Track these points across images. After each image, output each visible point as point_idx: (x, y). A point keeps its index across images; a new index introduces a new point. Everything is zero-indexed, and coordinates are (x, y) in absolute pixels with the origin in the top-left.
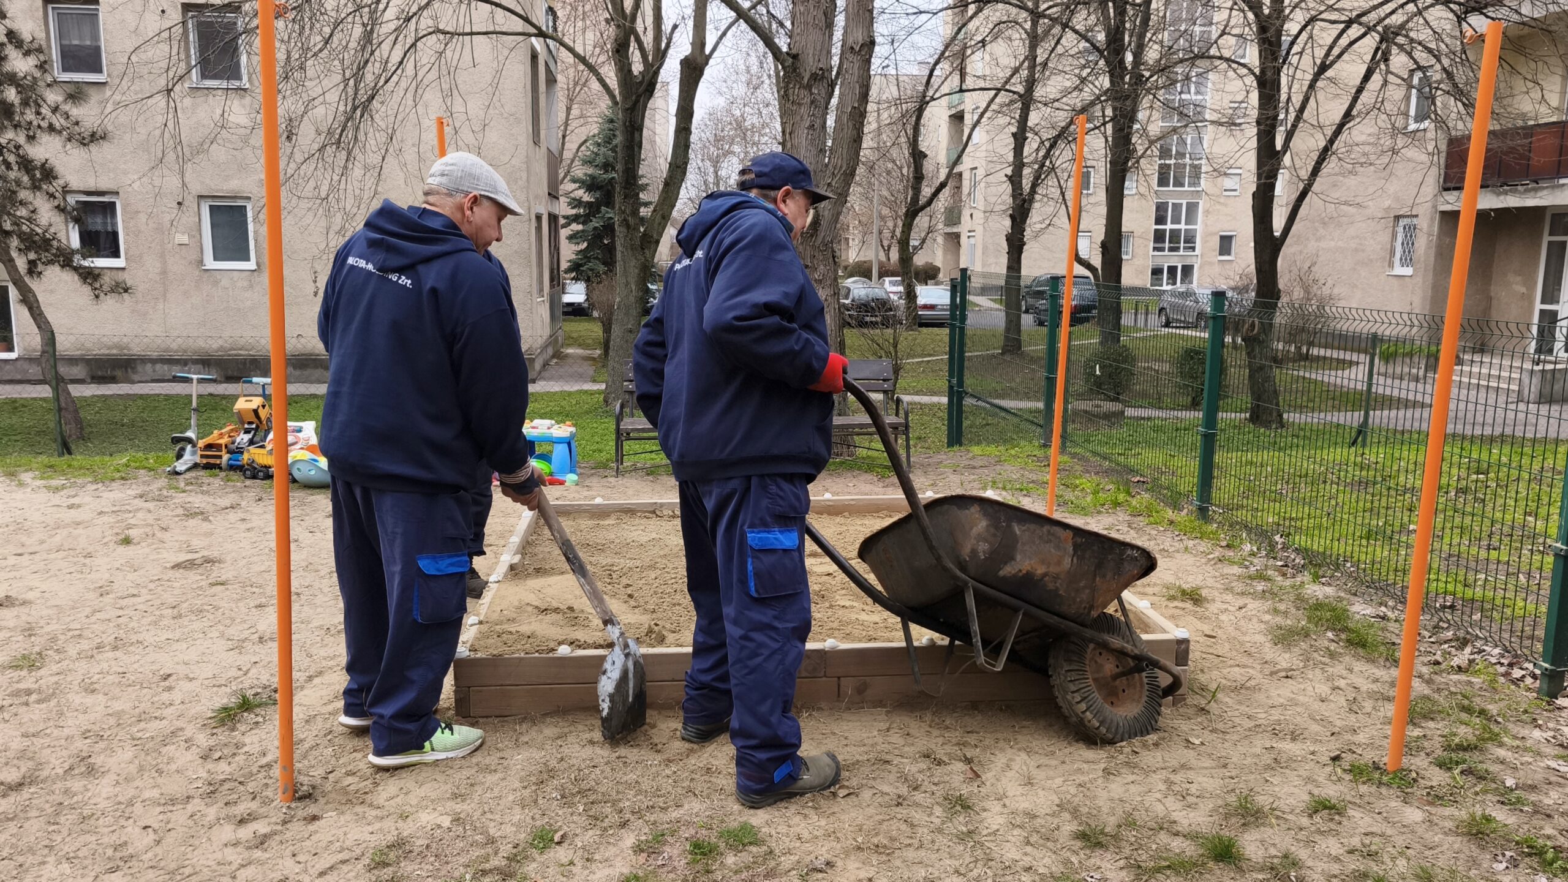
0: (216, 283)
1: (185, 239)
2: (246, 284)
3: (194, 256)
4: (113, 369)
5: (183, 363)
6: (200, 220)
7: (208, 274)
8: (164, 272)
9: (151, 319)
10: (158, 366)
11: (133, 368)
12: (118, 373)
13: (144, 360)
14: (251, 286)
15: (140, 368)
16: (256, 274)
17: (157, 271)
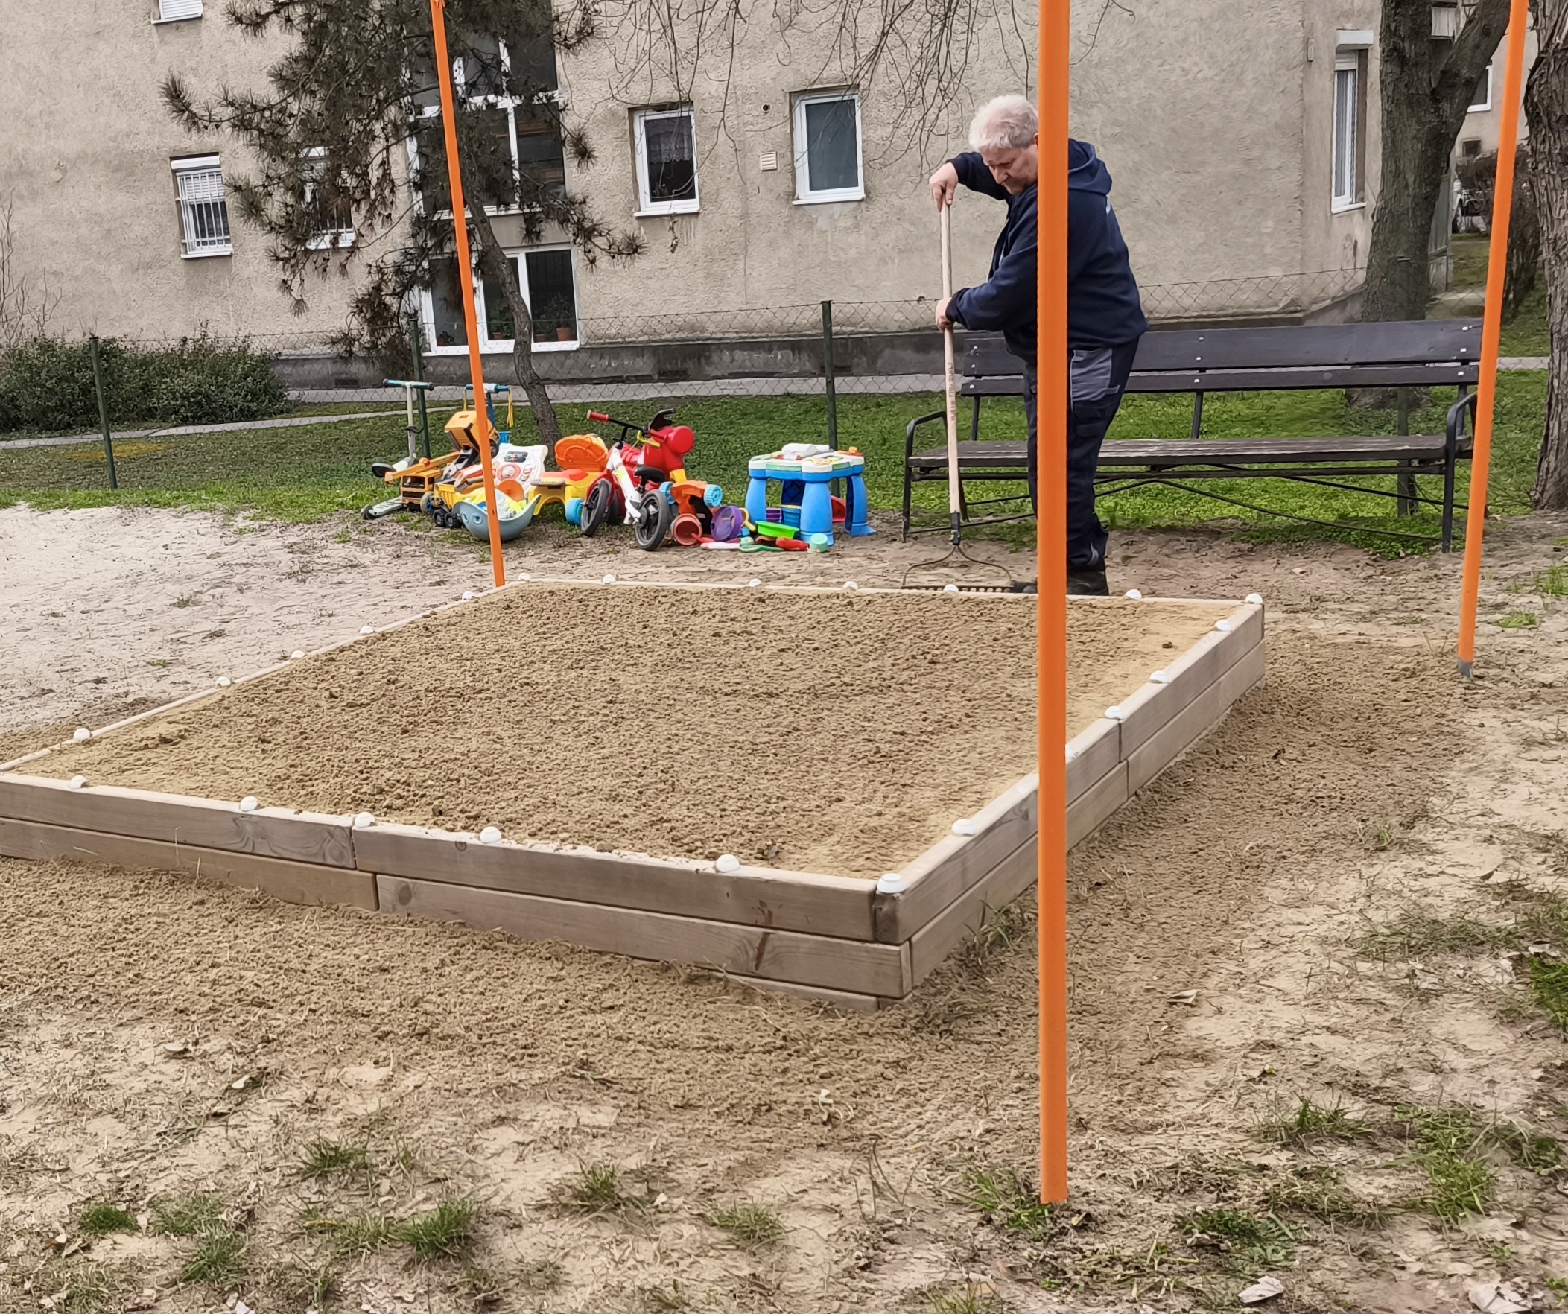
0: (811, 224)
1: (771, 161)
2: (850, 222)
3: (783, 186)
4: (684, 361)
5: (768, 347)
6: (792, 129)
7: (800, 211)
8: (745, 215)
9: (730, 285)
10: (739, 355)
11: (708, 358)
12: (690, 365)
13: (722, 345)
14: (857, 226)
15: (715, 358)
16: (863, 205)
17: (737, 213)
